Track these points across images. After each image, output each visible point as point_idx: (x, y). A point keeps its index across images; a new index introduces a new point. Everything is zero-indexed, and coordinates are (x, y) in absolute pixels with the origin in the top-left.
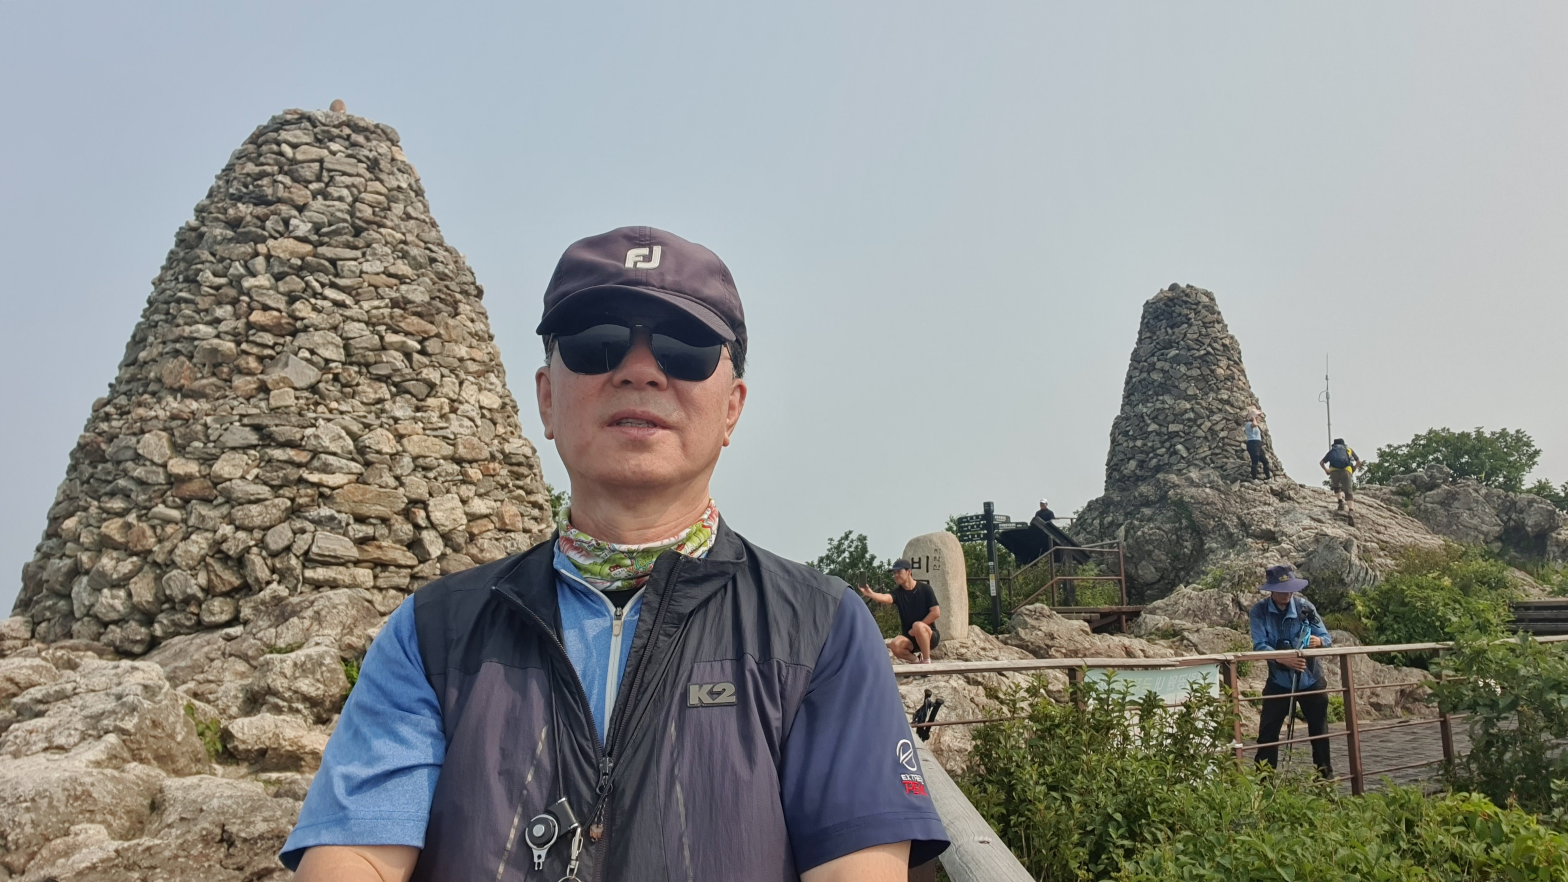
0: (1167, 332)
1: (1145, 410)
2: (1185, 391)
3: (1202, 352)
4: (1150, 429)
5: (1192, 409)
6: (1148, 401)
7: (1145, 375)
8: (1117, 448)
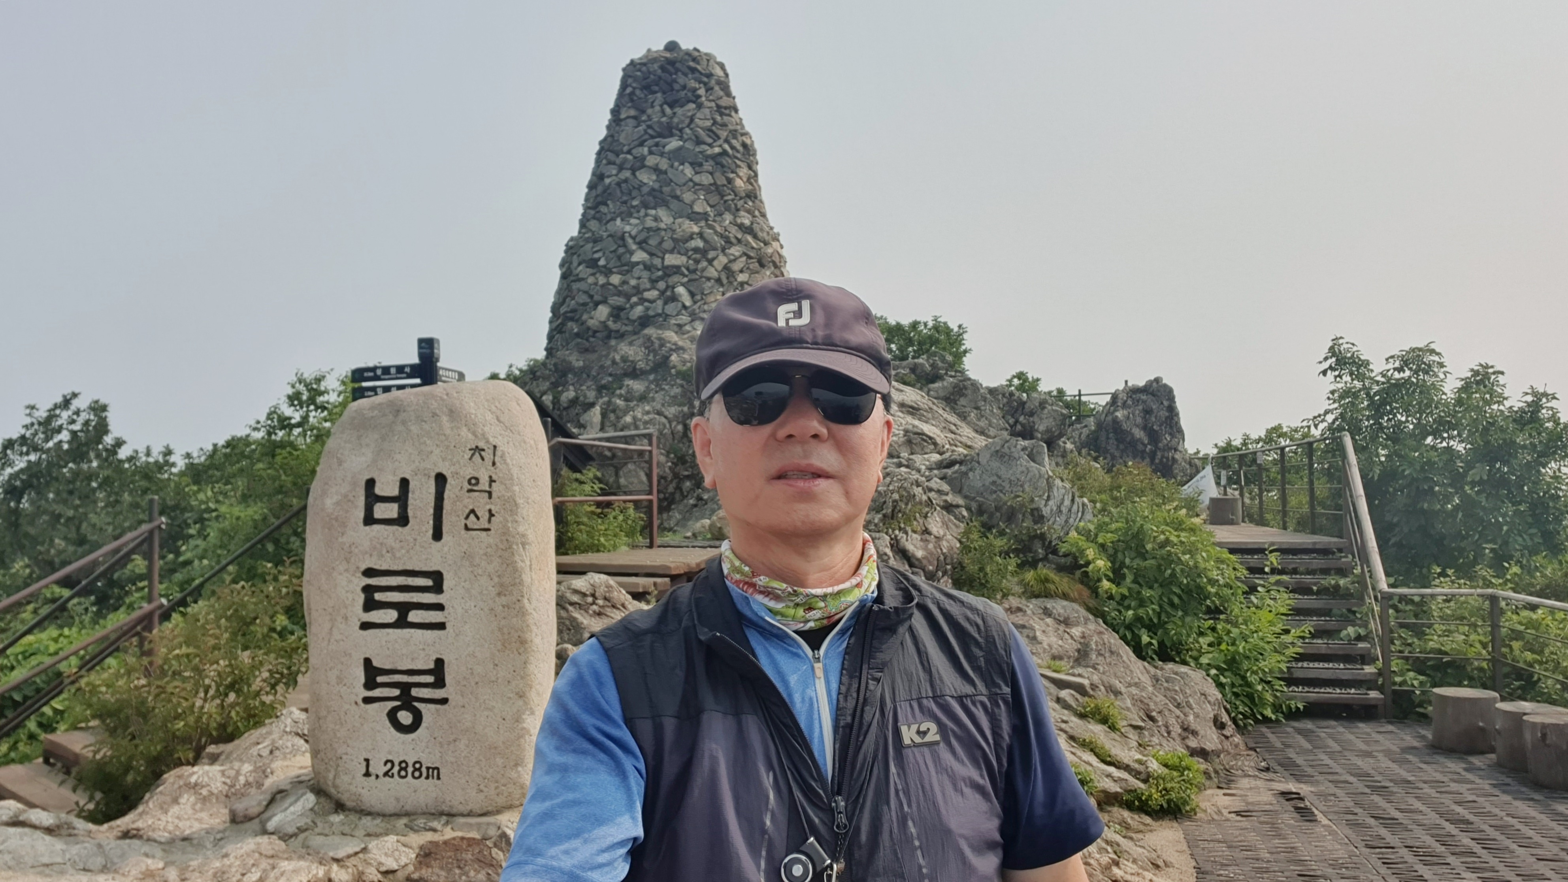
0: (663, 113)
1: (628, 228)
2: (691, 207)
3: (717, 150)
4: (635, 258)
5: (701, 235)
6: (630, 215)
7: (627, 174)
8: (575, 286)
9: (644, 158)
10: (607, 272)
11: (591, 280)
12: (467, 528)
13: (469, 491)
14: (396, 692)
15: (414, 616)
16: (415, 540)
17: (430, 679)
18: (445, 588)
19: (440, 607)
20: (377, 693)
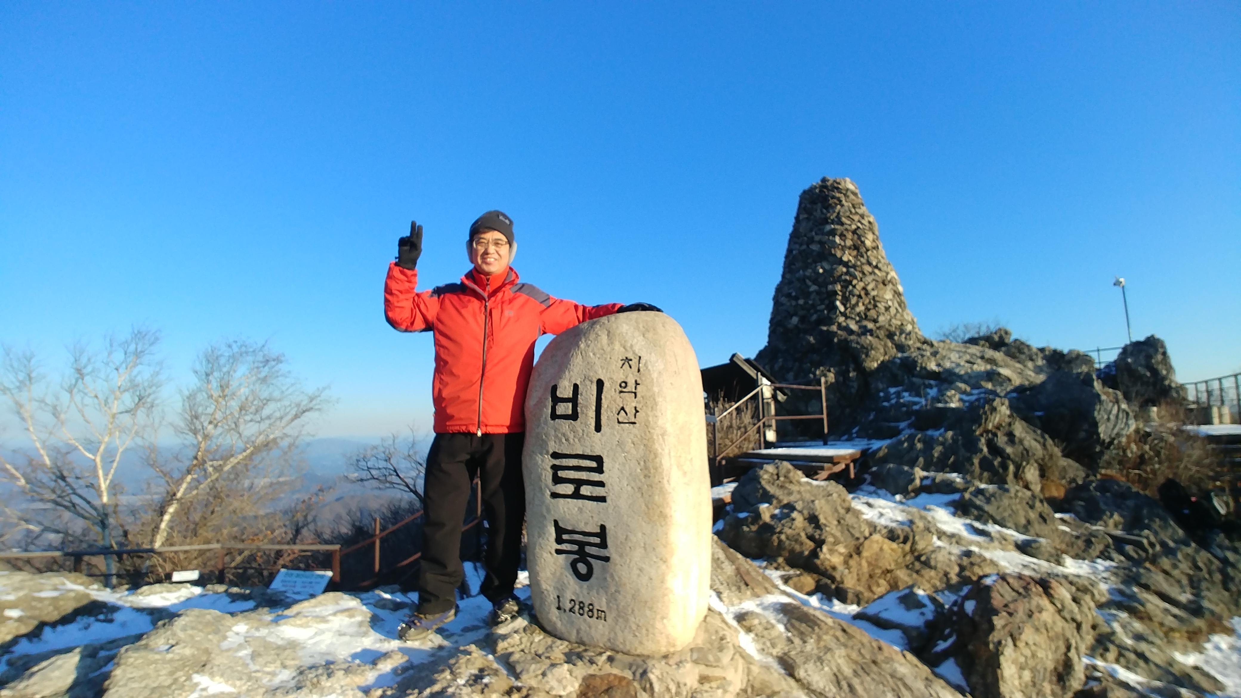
0: (822, 213)
4: (811, 290)
8: (780, 308)
9: (813, 237)
10: (796, 298)
11: (788, 304)
12: (619, 422)
13: (621, 392)
14: (575, 548)
15: (585, 490)
16: (583, 431)
17: (597, 540)
18: (604, 469)
19: (601, 484)
20: (564, 547)
